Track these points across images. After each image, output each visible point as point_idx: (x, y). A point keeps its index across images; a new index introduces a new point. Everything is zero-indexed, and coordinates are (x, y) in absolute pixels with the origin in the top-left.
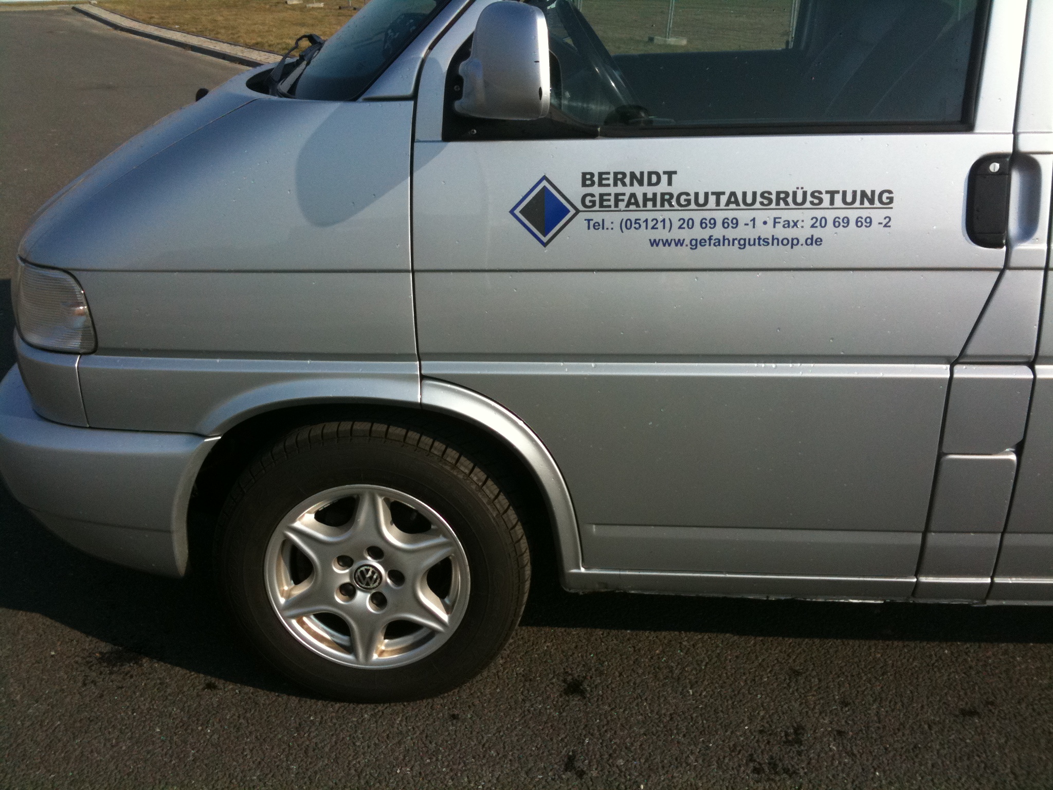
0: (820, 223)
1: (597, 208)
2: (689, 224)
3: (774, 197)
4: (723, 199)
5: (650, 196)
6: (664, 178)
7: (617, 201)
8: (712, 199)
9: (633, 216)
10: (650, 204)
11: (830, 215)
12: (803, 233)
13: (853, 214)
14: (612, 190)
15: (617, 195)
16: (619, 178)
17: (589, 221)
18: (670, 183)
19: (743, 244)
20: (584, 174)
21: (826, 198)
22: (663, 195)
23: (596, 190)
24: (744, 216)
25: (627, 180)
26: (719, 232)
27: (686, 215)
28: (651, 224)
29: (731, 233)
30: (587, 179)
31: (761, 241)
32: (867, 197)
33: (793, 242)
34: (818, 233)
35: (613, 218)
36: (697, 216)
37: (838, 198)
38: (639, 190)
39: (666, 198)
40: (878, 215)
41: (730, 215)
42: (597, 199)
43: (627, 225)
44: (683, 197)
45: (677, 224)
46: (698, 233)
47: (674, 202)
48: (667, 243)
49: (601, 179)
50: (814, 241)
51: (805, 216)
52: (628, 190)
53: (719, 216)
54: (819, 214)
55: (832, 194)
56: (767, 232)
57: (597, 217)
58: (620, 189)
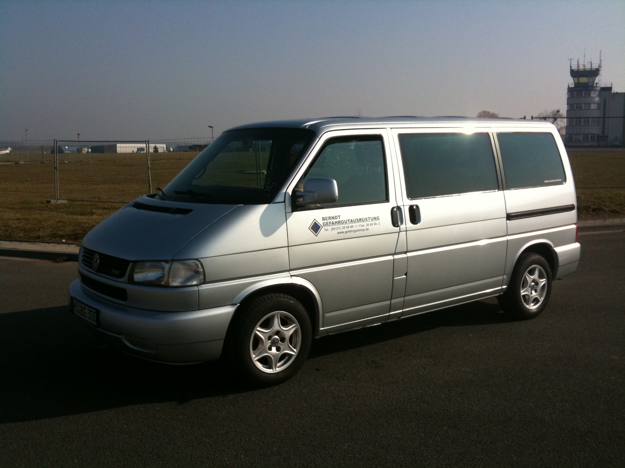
0: (368, 225)
1: (326, 226)
2: (344, 228)
3: (359, 220)
4: (350, 221)
5: (336, 222)
6: (338, 217)
7: (330, 223)
8: (348, 221)
9: (333, 227)
10: (336, 223)
11: (369, 223)
12: (365, 228)
13: (373, 222)
14: (329, 221)
15: (330, 222)
16: (330, 218)
17: (325, 229)
18: (339, 219)
19: (355, 231)
20: (323, 218)
21: (368, 219)
22: (338, 221)
23: (325, 221)
24: (354, 225)
25: (331, 218)
26: (350, 229)
27: (343, 226)
28: (337, 228)
29: (352, 229)
30: (323, 219)
31: (358, 230)
32: (375, 218)
33: (364, 230)
34: (368, 227)
35: (329, 228)
36: (346, 225)
37: (370, 219)
38: (334, 221)
39: (339, 222)
40: (377, 222)
41: (352, 225)
42: (326, 223)
43: (333, 229)
44: (342, 221)
45: (342, 228)
46: (346, 230)
47: (341, 222)
48: (341, 233)
49: (326, 219)
50: (367, 229)
51: (365, 223)
52: (332, 221)
53: (350, 225)
54: (367, 223)
55: (369, 218)
56: (359, 228)
57: (326, 228)
58: (330, 221)
